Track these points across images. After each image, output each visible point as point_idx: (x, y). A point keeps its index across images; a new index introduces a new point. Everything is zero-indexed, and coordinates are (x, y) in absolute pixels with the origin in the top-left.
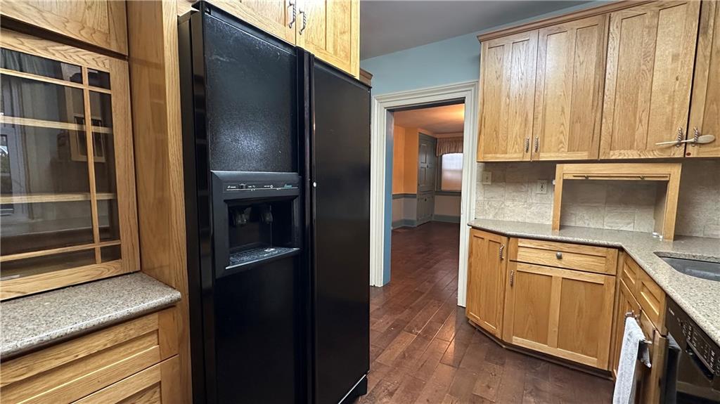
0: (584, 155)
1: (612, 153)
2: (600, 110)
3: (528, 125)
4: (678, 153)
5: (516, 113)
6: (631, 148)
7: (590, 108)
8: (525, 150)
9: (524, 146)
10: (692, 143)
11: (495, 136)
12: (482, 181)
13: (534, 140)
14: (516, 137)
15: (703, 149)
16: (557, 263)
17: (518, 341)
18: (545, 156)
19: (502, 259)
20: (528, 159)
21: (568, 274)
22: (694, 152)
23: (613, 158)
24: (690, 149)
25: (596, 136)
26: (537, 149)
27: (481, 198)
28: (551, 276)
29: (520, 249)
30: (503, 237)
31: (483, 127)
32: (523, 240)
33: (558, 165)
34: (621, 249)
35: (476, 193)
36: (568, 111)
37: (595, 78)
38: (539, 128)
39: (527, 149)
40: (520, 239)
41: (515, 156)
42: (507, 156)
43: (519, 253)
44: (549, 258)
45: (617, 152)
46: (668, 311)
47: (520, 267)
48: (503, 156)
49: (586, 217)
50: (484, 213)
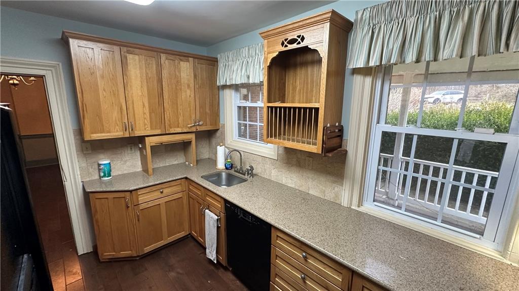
0: (158, 132)
1: (171, 130)
2: (163, 107)
3: (123, 113)
4: (194, 129)
5: (113, 103)
6: (178, 127)
7: (158, 105)
8: (124, 129)
9: (123, 127)
10: (198, 125)
11: (98, 120)
12: (82, 151)
13: (130, 123)
14: (116, 120)
15: (201, 127)
16: (162, 195)
17: (148, 249)
18: (138, 133)
19: (128, 207)
20: (127, 135)
21: (167, 199)
22: (199, 129)
23: (172, 132)
24: (198, 127)
25: (162, 120)
26: (132, 130)
27: (84, 165)
28: (159, 204)
29: (140, 196)
30: (126, 193)
31: (85, 112)
32: (141, 190)
33: (146, 138)
34: (186, 178)
35: (78, 161)
36: (147, 105)
37: (158, 89)
38: (131, 115)
39: (126, 128)
40: (139, 191)
41: (117, 134)
42: (112, 134)
43: (139, 199)
44: (157, 194)
45: (173, 129)
46: (225, 205)
47: (142, 207)
48: (108, 134)
49: (158, 161)
50: (90, 175)
